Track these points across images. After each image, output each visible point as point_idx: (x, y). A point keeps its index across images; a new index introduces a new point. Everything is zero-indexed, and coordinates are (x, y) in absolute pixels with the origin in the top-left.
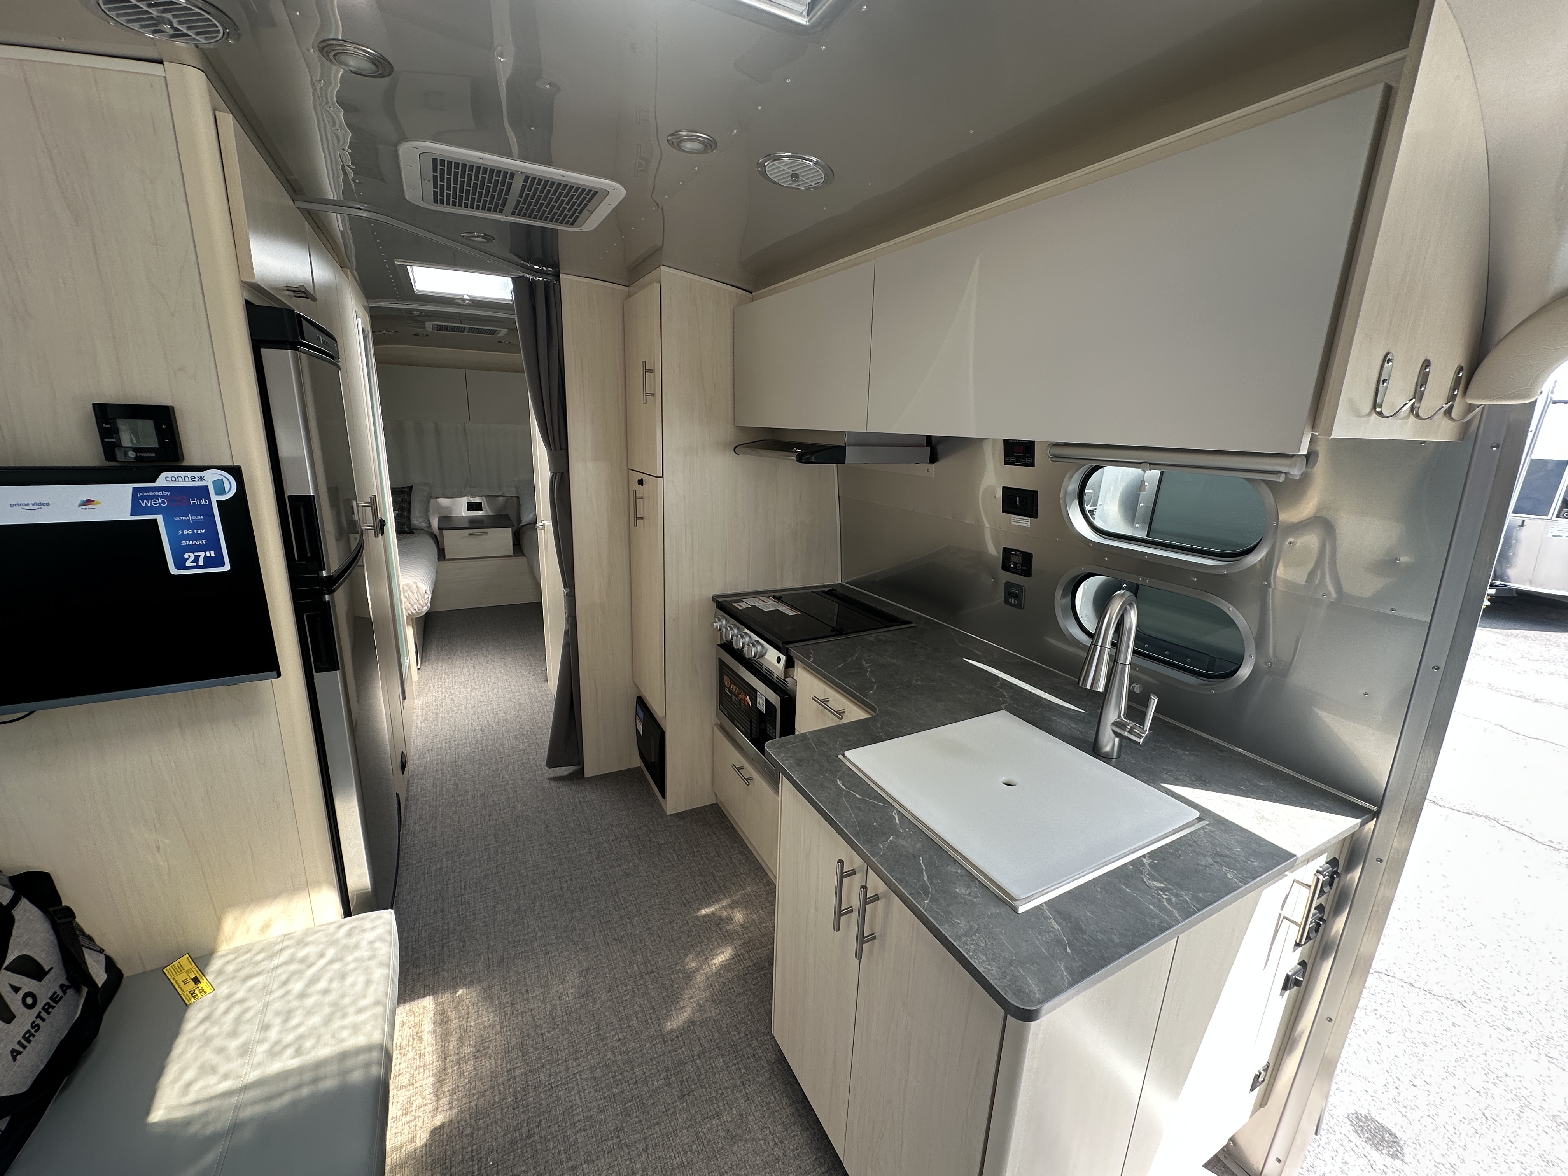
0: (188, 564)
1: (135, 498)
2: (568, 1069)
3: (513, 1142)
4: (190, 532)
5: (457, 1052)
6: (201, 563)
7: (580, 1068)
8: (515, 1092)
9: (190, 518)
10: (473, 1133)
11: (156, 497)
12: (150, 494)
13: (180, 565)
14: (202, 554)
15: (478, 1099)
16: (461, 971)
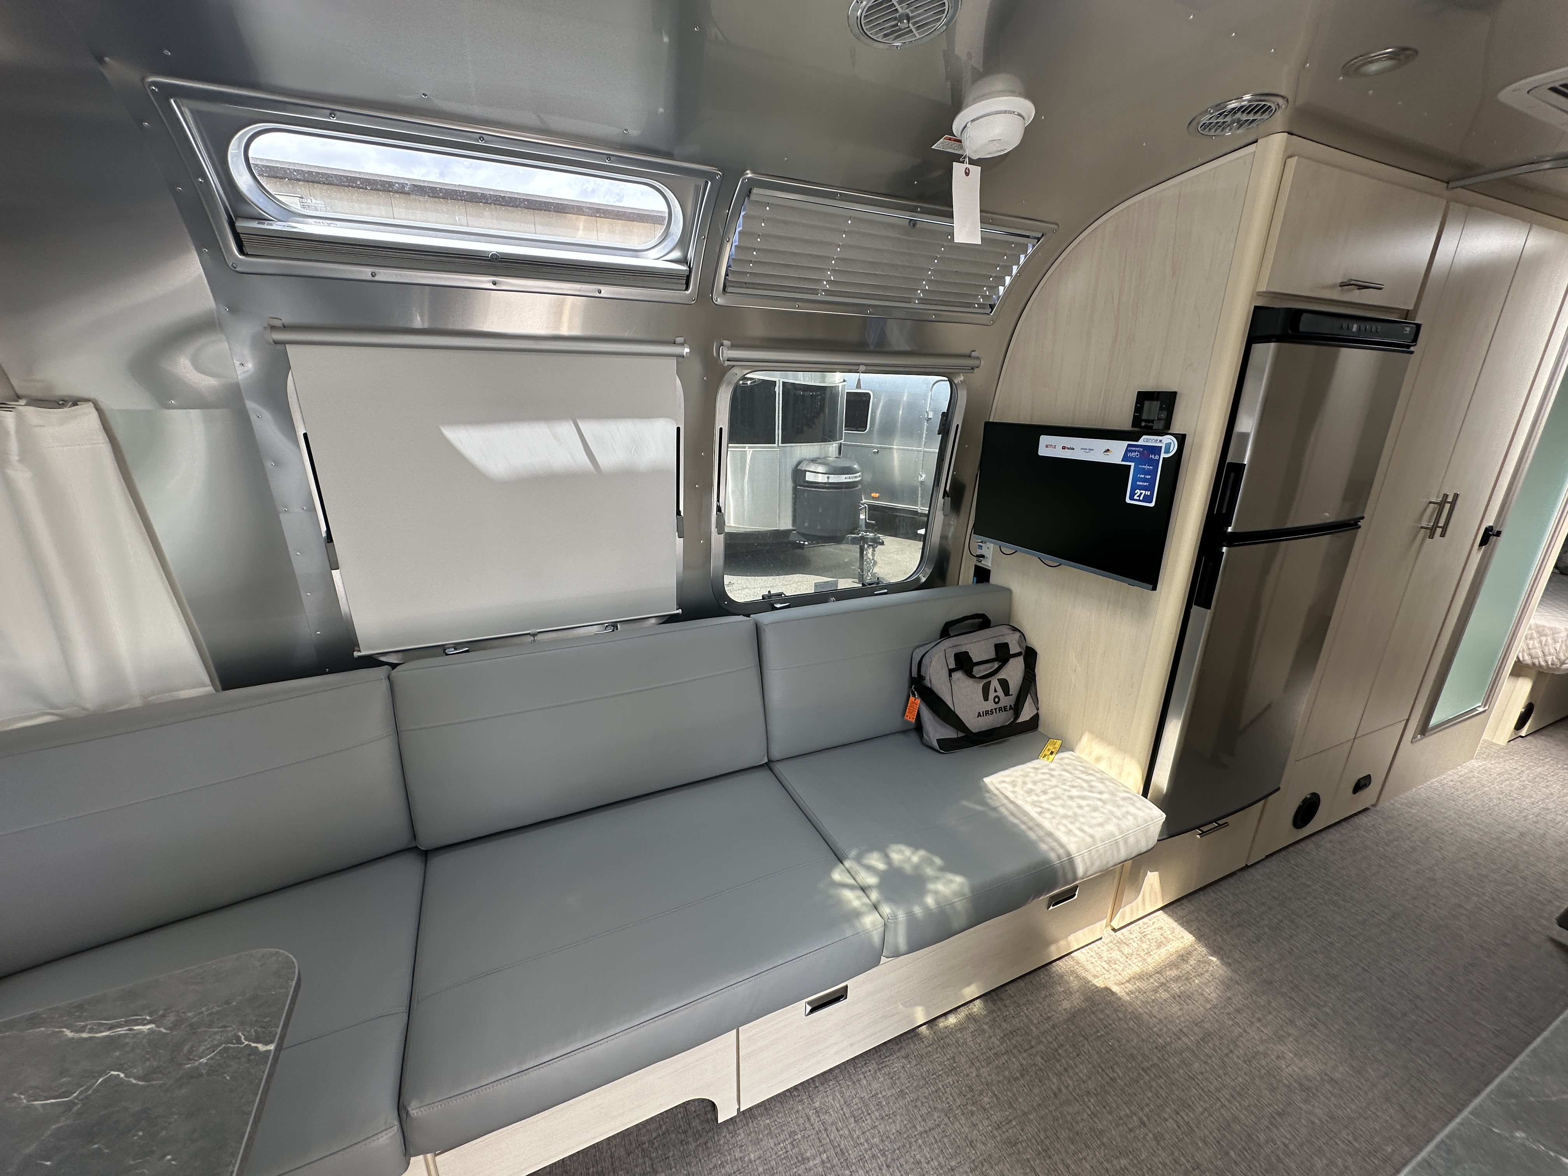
0: (1136, 497)
1: (1127, 451)
2: (1218, 1090)
3: (1132, 1056)
4: (1143, 476)
5: (1168, 979)
6: (1141, 498)
7: (1226, 1103)
8: (1170, 1044)
9: (1146, 467)
10: (1122, 1020)
11: (1135, 451)
12: (1134, 449)
13: (1131, 498)
14: (1144, 492)
15: (1146, 1013)
16: (1230, 951)
